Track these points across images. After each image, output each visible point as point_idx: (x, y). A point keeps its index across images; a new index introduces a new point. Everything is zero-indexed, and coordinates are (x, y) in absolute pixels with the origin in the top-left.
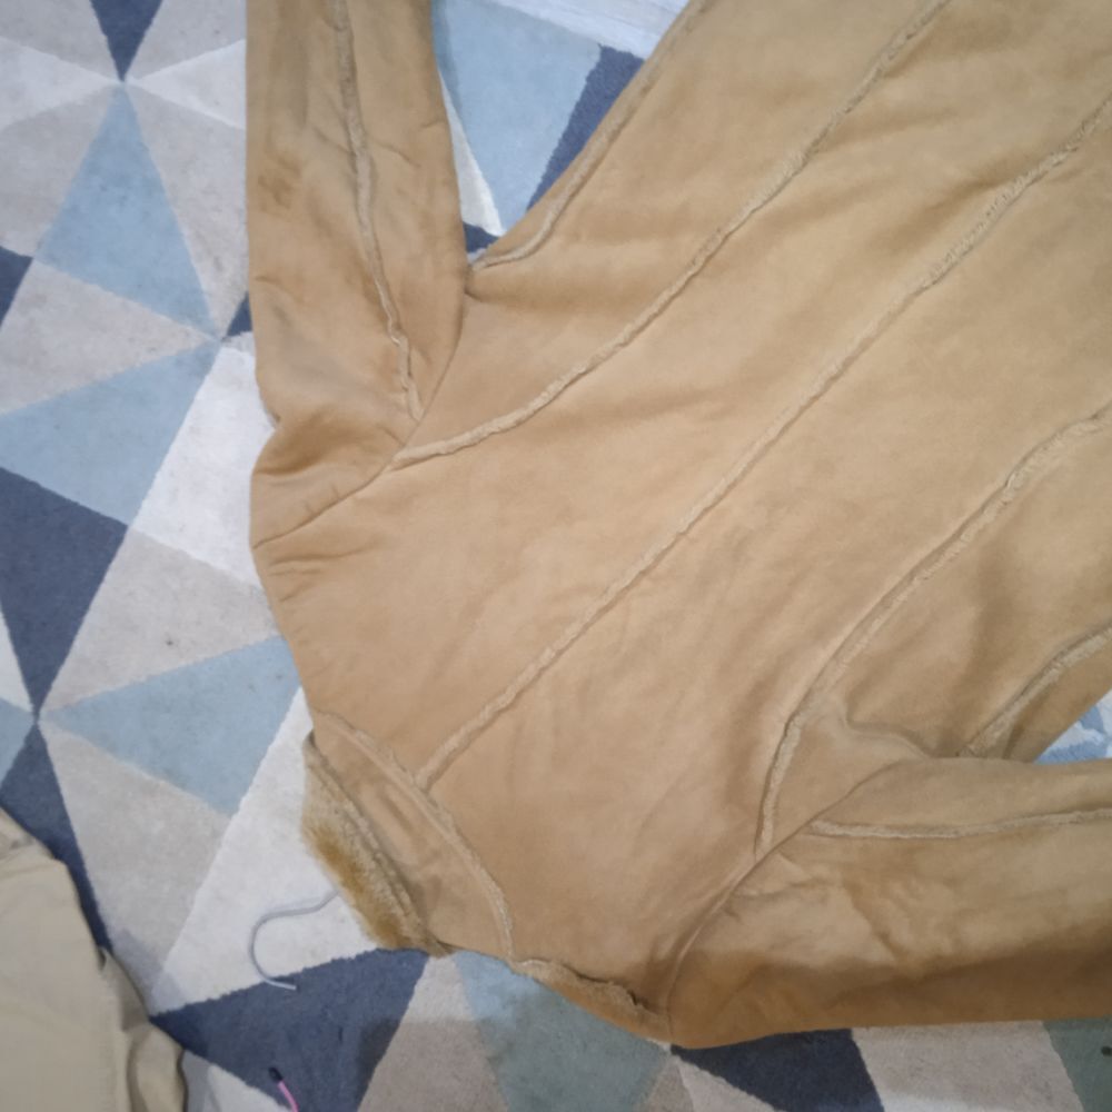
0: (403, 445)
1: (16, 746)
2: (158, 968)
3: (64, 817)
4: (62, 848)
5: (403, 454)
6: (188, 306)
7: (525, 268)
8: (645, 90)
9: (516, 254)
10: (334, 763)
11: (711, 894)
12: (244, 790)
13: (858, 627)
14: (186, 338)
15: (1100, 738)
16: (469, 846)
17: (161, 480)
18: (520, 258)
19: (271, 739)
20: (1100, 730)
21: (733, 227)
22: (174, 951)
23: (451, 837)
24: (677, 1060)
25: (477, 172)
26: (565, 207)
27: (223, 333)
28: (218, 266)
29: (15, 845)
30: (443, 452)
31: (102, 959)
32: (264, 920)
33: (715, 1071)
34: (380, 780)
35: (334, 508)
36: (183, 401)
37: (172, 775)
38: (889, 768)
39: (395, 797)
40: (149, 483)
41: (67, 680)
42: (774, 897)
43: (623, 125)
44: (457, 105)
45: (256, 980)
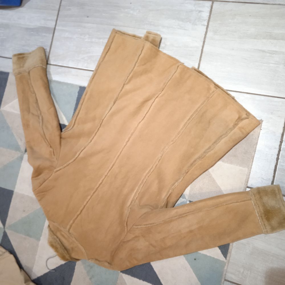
0: (55, 168)
1: (2, 235)
2: (32, 271)
3: (12, 246)
4: (12, 252)
5: (55, 170)
6: (17, 148)
7: (70, 132)
8: (86, 95)
9: (69, 129)
10: (52, 229)
11: (119, 242)
12: (41, 236)
13: (138, 187)
14: (18, 154)
15: (186, 200)
16: (77, 240)
17: (18, 182)
18: (70, 130)
19: (44, 226)
20: (185, 199)
21: (103, 118)
22: (34, 268)
23: (74, 239)
24: (121, 273)
25: (62, 114)
26: (76, 119)
27: (24, 152)
28: (21, 140)
29: (4, 253)
30: (62, 168)
31: (21, 271)
32: (48, 259)
33: (128, 274)
34: (61, 231)
35: (45, 182)
36: (19, 166)
37: (28, 235)
38: (145, 213)
39: (63, 233)
40: (16, 182)
41: (9, 221)
42: (129, 241)
43: (83, 102)
44: (57, 102)
45: (48, 271)
